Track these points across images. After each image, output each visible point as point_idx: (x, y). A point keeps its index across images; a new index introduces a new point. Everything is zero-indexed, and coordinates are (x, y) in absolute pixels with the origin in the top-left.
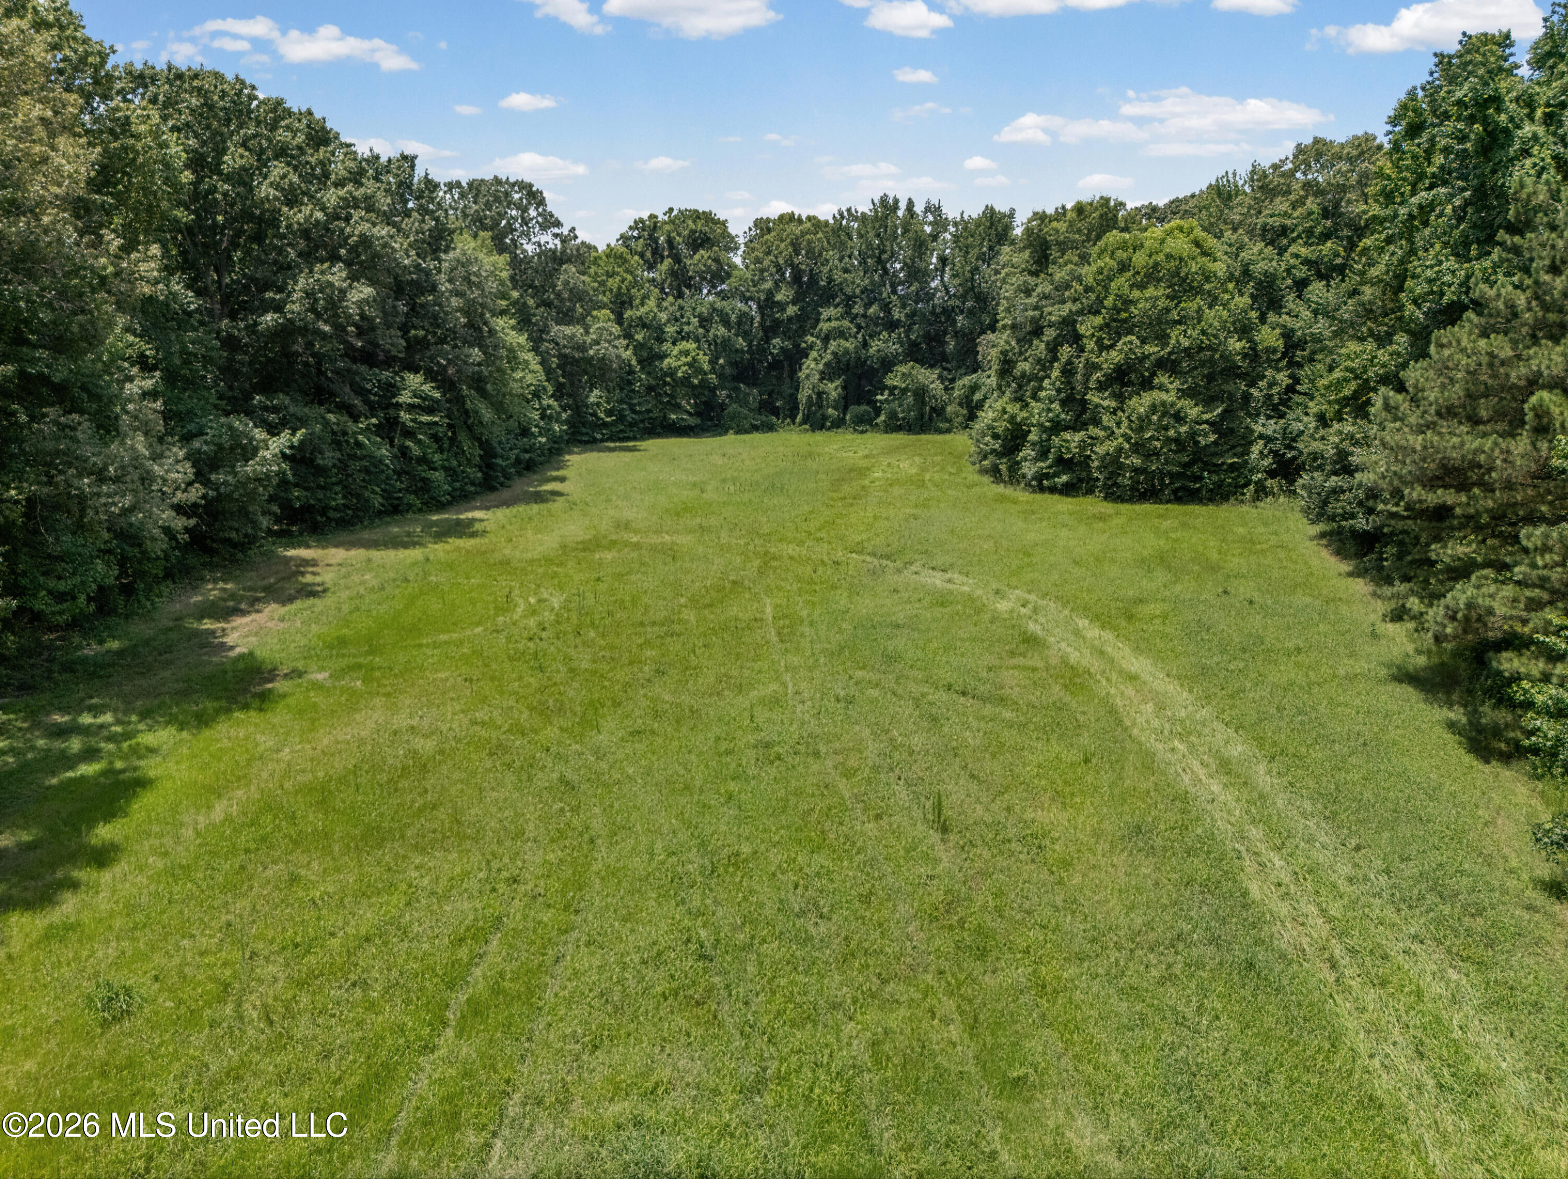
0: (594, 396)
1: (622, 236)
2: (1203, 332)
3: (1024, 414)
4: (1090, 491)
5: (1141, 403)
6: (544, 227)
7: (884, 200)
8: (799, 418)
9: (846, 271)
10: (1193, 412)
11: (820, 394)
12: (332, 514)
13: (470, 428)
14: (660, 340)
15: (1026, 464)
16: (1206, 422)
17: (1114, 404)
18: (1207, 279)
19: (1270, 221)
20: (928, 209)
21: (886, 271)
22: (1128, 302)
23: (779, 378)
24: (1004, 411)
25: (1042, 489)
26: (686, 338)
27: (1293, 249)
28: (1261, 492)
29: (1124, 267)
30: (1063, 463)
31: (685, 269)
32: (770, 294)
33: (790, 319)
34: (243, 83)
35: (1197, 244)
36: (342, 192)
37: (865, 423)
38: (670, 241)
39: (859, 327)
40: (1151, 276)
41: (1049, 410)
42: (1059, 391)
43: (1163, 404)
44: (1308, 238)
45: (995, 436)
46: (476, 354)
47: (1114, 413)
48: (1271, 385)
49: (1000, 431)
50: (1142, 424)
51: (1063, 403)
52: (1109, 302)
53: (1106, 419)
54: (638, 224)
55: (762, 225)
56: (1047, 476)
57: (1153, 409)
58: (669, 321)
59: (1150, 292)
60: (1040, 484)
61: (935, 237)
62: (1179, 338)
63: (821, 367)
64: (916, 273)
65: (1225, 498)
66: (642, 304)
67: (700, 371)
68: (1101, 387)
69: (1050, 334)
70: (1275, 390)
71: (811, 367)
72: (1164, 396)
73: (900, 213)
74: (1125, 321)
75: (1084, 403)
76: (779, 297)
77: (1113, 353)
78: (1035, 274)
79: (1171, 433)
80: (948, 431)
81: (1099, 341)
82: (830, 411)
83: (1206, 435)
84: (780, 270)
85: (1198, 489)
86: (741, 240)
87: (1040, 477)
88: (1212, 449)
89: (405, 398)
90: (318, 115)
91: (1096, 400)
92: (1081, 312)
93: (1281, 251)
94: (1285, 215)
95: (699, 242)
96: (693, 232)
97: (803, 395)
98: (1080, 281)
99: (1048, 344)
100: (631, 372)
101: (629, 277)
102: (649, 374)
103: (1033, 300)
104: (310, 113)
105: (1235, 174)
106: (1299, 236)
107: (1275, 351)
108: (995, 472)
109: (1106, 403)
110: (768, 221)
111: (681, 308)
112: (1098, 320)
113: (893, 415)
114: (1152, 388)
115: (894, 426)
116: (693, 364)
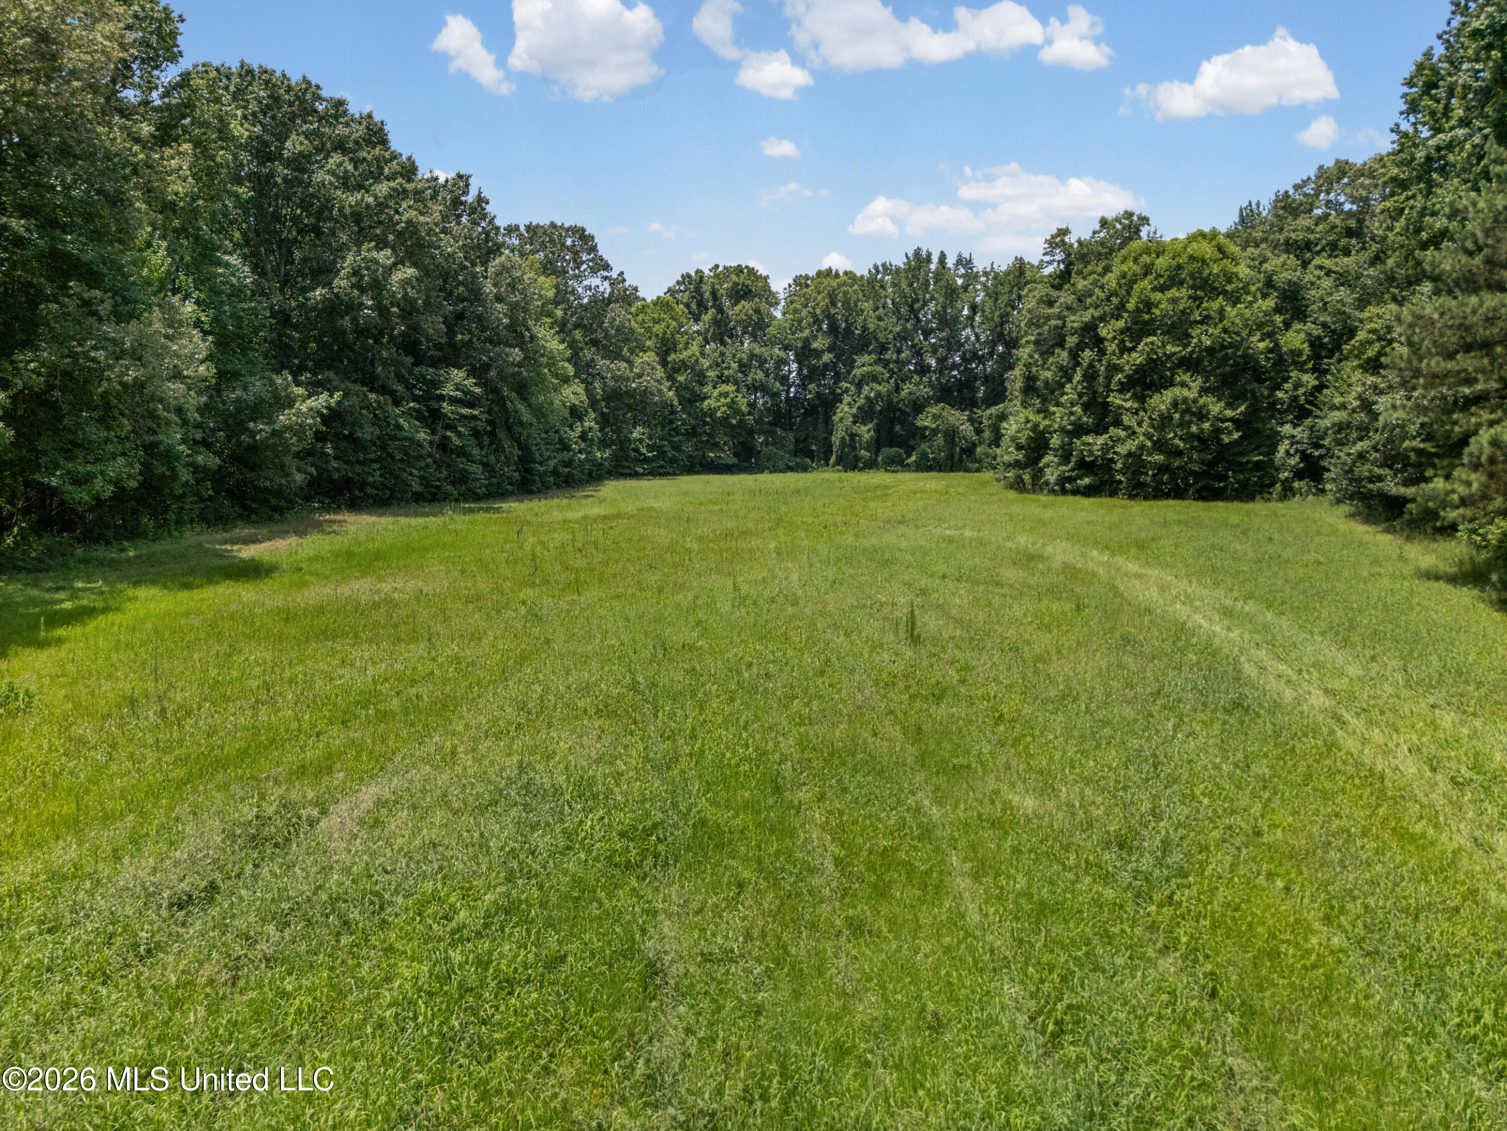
0: (637, 433)
1: (669, 290)
2: (1225, 331)
3: (1047, 422)
4: (1113, 494)
5: (1161, 401)
6: (594, 271)
7: (917, 252)
8: (833, 459)
9: (880, 319)
10: (1216, 407)
11: (853, 436)
12: (369, 490)
13: (509, 429)
14: (702, 384)
15: (1048, 471)
16: (1231, 420)
17: (1136, 405)
18: (1229, 281)
19: (1293, 235)
20: (960, 262)
21: (919, 320)
22: (1149, 305)
23: (815, 425)
24: (1028, 421)
25: (1064, 492)
26: (727, 381)
27: (1317, 261)
28: (1288, 492)
29: (1147, 270)
30: (1085, 466)
31: (727, 320)
32: (807, 342)
33: (826, 366)
35: (1220, 249)
37: (896, 464)
38: (714, 293)
39: (891, 371)
40: (1174, 280)
41: (1072, 413)
42: (1080, 395)
43: (1185, 400)
44: (1332, 251)
45: (1019, 448)
46: (516, 354)
47: (1136, 413)
48: (1297, 386)
49: (1023, 441)
50: (1165, 421)
51: (1086, 407)
52: (1131, 306)
53: (1126, 419)
54: (686, 277)
55: (801, 282)
56: (1070, 480)
57: (1175, 404)
58: (710, 367)
59: (1173, 293)
60: (1064, 487)
61: (965, 288)
62: (1202, 337)
63: (854, 410)
64: (947, 322)
65: (1251, 498)
66: (686, 348)
67: (738, 412)
68: (1123, 388)
69: (1072, 341)
70: (1301, 391)
71: (845, 411)
72: (1185, 393)
73: (933, 267)
74: (1146, 323)
75: (1106, 405)
76: (815, 345)
77: (1134, 355)
78: (1058, 287)
79: (1194, 428)
80: (978, 470)
82: (863, 452)
83: (1230, 433)
84: (817, 321)
85: (1224, 489)
86: (782, 296)
87: (1063, 480)
88: (1237, 449)
89: (448, 390)
90: (377, 118)
91: (1118, 402)
92: (1102, 318)
93: (1305, 265)
94: (1309, 230)
95: (741, 293)
96: (736, 284)
97: (836, 439)
98: (1102, 287)
99: (1071, 351)
100: (673, 412)
101: (674, 323)
102: (689, 414)
103: (1055, 310)
104: (370, 116)
105: (1258, 204)
106: (1323, 249)
107: (1300, 353)
108: (1018, 486)
109: (1128, 405)
110: (807, 277)
111: (722, 354)
112: (1121, 324)
113: (924, 456)
114: (1172, 385)
115: (925, 466)
116: (732, 405)
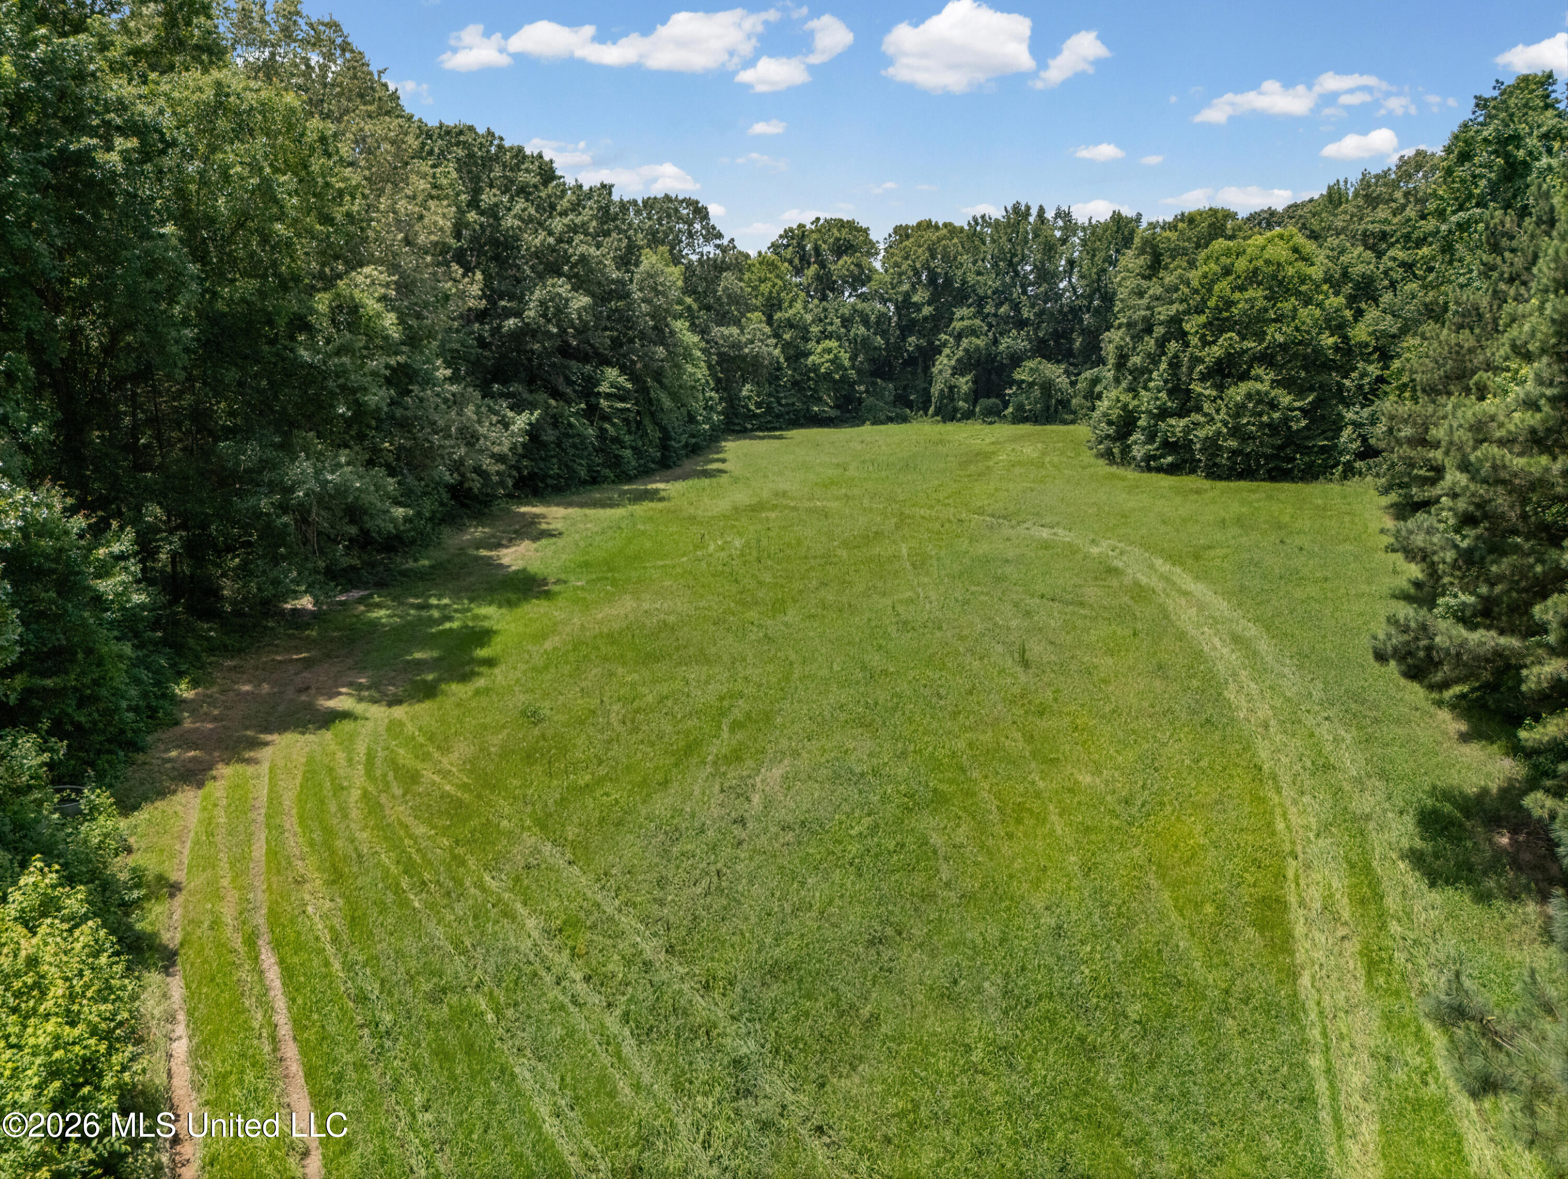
0: (747, 390)
1: (773, 245)
2: (1297, 329)
3: (1136, 402)
4: (1193, 471)
5: (1238, 392)
6: (707, 240)
7: (1016, 208)
8: (931, 410)
9: (979, 273)
10: (1286, 399)
11: (951, 388)
13: (652, 414)
14: (806, 340)
15: (1135, 447)
16: (1299, 409)
18: (1303, 282)
19: (1370, 227)
20: (1058, 215)
21: (1017, 273)
22: (1230, 304)
23: (914, 373)
24: (1118, 401)
25: (1149, 469)
26: (829, 337)
27: (1391, 253)
28: (1349, 472)
29: (1227, 271)
30: (1168, 446)
31: (829, 274)
32: (907, 295)
33: (925, 319)
34: (493, 135)
35: (1295, 250)
36: (566, 221)
37: (993, 414)
38: (817, 249)
39: (990, 326)
40: (1251, 279)
41: (1157, 399)
43: (1258, 392)
44: (1406, 242)
45: (1110, 423)
46: (661, 351)
47: (1214, 401)
48: (1364, 375)
49: (1114, 417)
50: (1240, 410)
51: (1170, 393)
52: (1212, 303)
53: (1207, 407)
54: (788, 233)
55: (902, 232)
56: (1154, 458)
57: (1249, 396)
58: (813, 321)
59: (1250, 293)
60: (1149, 465)
61: (1064, 241)
62: (1276, 334)
63: (953, 362)
64: (1045, 275)
65: (1316, 478)
66: (791, 307)
67: (841, 367)
68: (1203, 378)
69: (1159, 331)
70: (1367, 380)
71: (943, 364)
72: (1259, 386)
73: (1032, 219)
74: (1227, 319)
75: (1188, 391)
76: (915, 299)
78: (1149, 278)
79: (1265, 418)
80: (1073, 422)
81: (1203, 338)
82: (961, 403)
83: (1298, 421)
84: (917, 273)
85: (1292, 470)
86: (882, 246)
87: (1148, 458)
88: (1306, 433)
89: (604, 388)
92: (1187, 312)
93: (1380, 255)
94: (1386, 221)
95: (842, 248)
96: (838, 239)
97: (935, 390)
98: (1188, 284)
99: (1157, 340)
100: (779, 369)
101: (780, 283)
102: (795, 370)
103: (1144, 301)
104: (540, 156)
106: (1397, 241)
107: (1367, 345)
110: (907, 227)
111: (825, 310)
113: (1020, 408)
114: (1249, 379)
115: (1020, 418)
116: (835, 361)
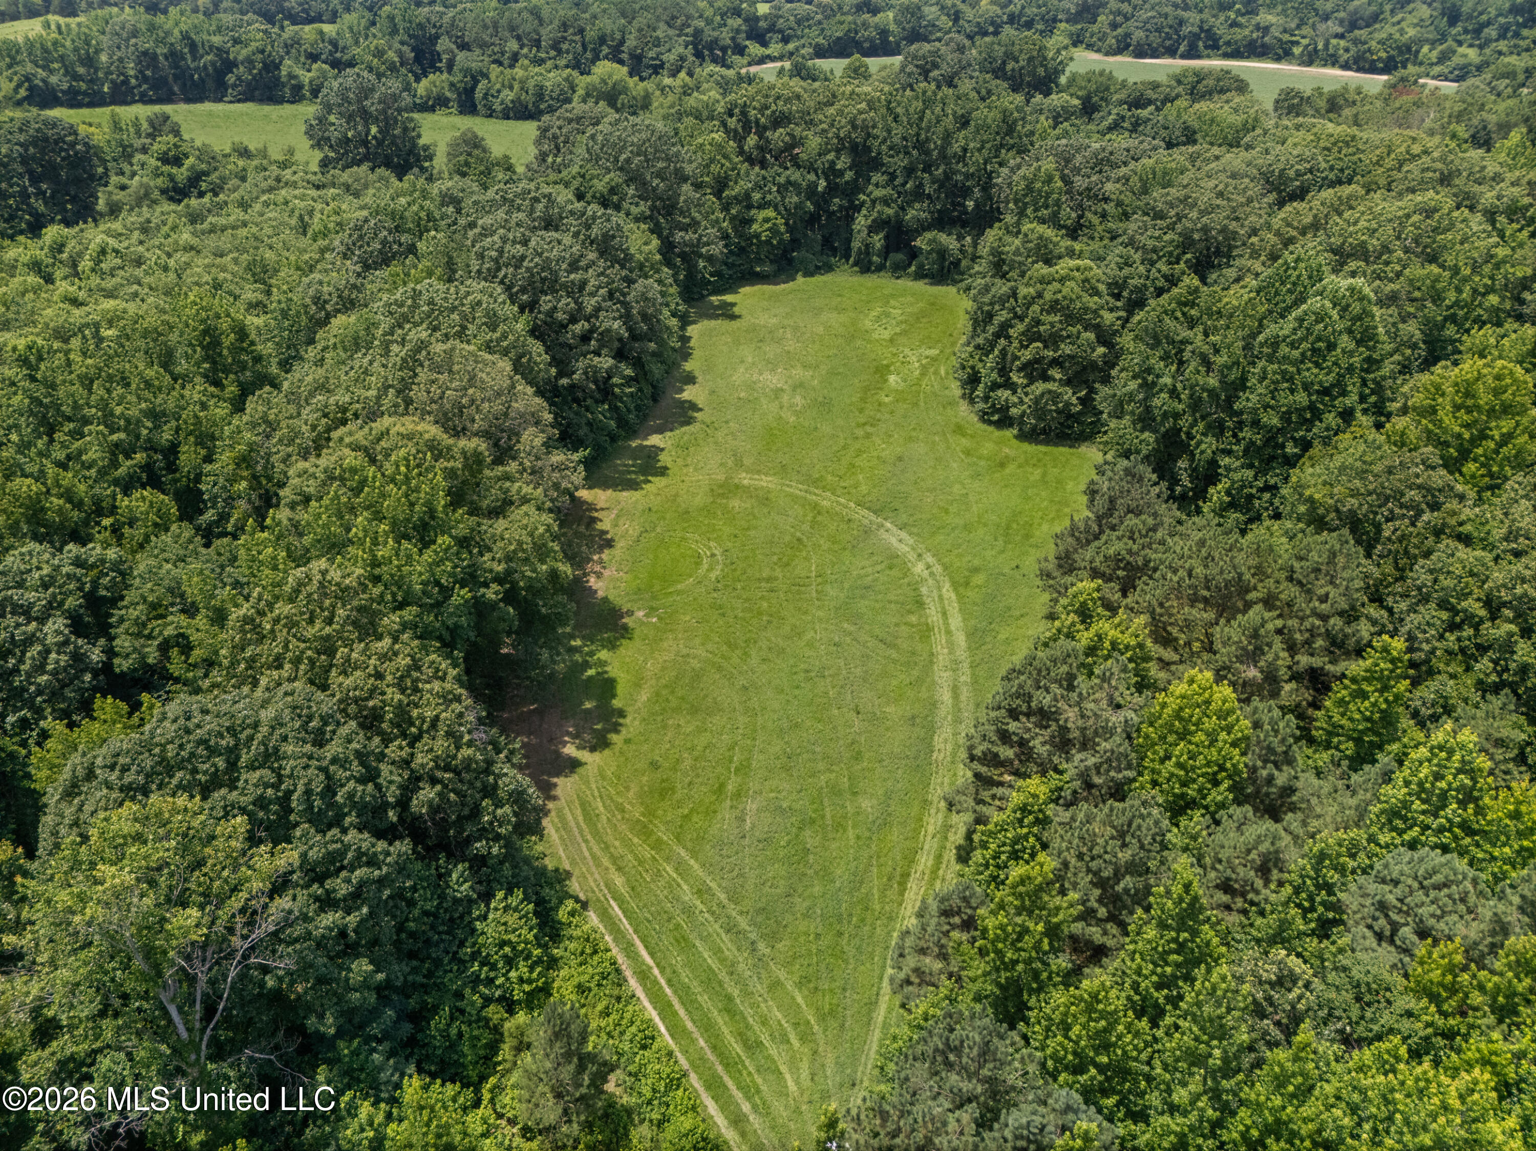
4: (1008, 429)
8: (852, 260)
10: (1068, 394)
11: (867, 246)
14: (750, 209)
15: (977, 399)
16: (1077, 398)
17: (1025, 383)
22: (1037, 322)
23: (838, 225)
25: (984, 419)
26: (768, 205)
29: (1040, 296)
30: (996, 407)
31: (768, 143)
32: (832, 163)
33: (847, 183)
37: (899, 270)
38: (756, 122)
41: (990, 376)
42: (997, 363)
47: (1024, 389)
51: (999, 372)
56: (988, 412)
57: (1044, 393)
58: (755, 188)
59: (1052, 317)
63: (869, 222)
66: (736, 184)
67: (777, 233)
68: (1020, 370)
71: (861, 222)
74: (1037, 332)
75: (1009, 375)
76: (840, 165)
77: (1027, 351)
79: (1053, 408)
81: (1021, 342)
82: (875, 258)
83: (1075, 406)
84: (841, 141)
87: (984, 411)
91: (1016, 377)
95: (778, 120)
96: (774, 112)
97: (856, 244)
99: (993, 333)
100: (728, 237)
102: (740, 238)
108: (963, 392)
109: (1021, 381)
112: (1021, 328)
113: (921, 268)
116: (774, 230)
